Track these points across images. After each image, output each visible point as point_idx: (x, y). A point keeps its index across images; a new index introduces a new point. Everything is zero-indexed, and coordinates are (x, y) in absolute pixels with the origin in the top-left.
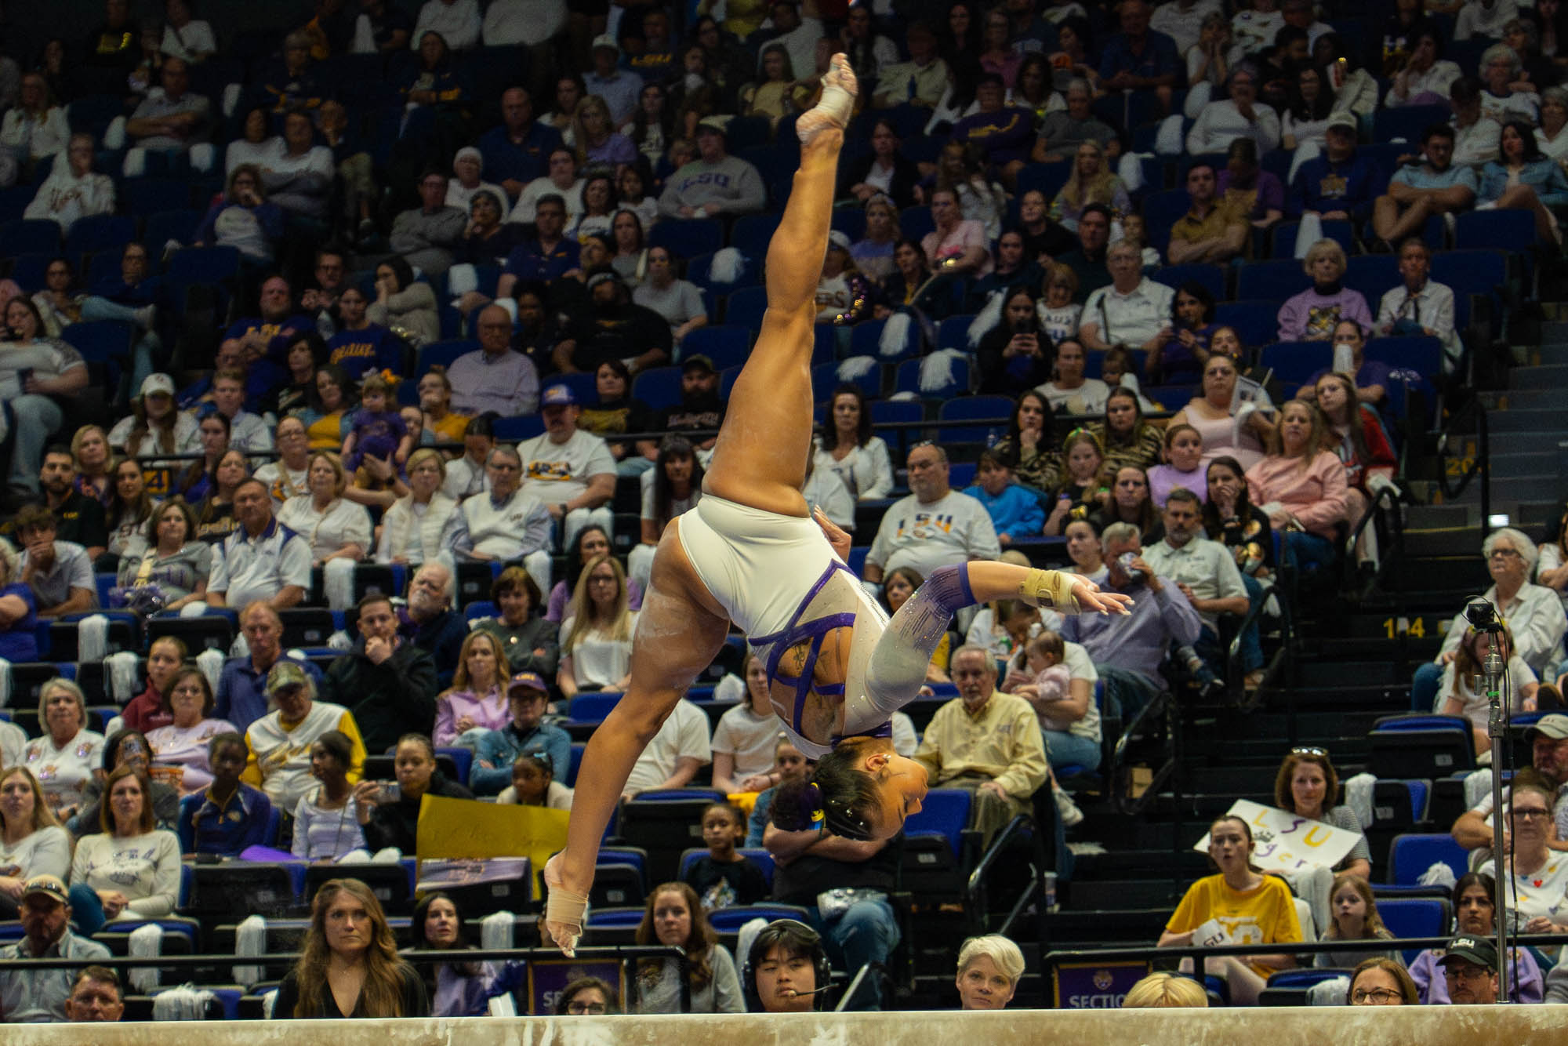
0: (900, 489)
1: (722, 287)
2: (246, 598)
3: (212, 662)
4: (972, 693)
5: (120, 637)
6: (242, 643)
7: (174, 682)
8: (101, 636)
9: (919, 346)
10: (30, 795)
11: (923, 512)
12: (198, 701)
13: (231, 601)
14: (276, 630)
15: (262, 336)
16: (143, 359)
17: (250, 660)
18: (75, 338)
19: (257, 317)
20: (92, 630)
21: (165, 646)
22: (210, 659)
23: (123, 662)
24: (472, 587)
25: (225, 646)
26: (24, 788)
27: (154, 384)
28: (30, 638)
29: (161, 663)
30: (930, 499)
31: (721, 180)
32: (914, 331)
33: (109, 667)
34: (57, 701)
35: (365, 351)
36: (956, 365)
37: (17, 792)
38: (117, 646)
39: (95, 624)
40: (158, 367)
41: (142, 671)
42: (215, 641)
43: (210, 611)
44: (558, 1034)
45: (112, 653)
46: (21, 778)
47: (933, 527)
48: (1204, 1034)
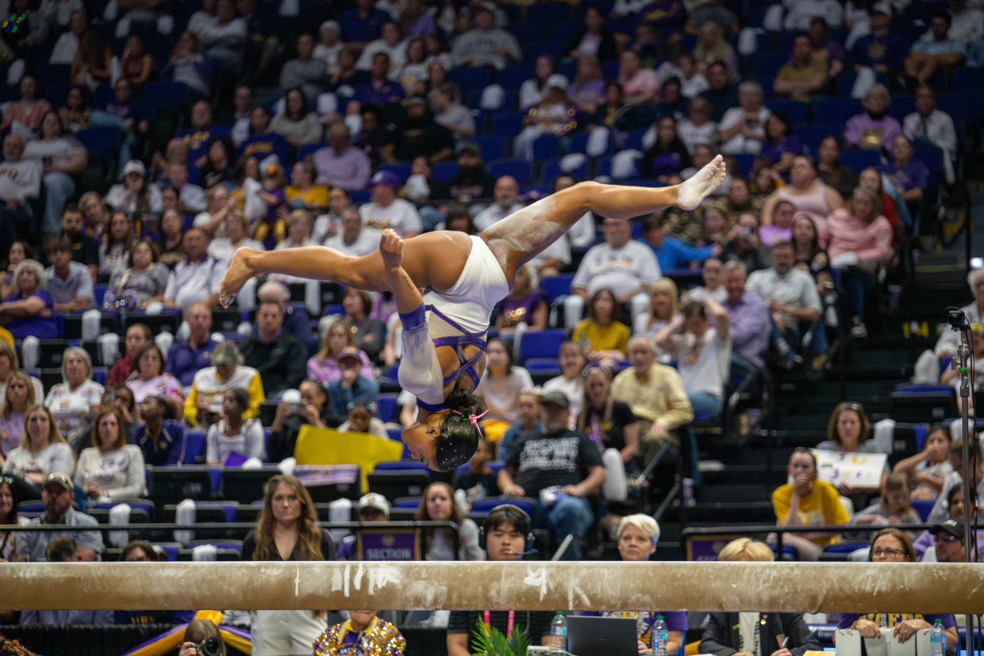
0: (599, 238)
1: (489, 111)
3: (165, 342)
4: (640, 364)
5: (109, 324)
7: (141, 353)
8: (96, 325)
9: (613, 149)
10: (47, 424)
11: (614, 253)
12: (155, 365)
13: (179, 302)
14: (207, 323)
16: (125, 152)
19: (189, 128)
20: (90, 321)
21: (136, 330)
22: (164, 339)
23: (110, 340)
24: (329, 297)
25: (174, 331)
26: (43, 419)
27: (131, 167)
28: (53, 325)
29: (133, 341)
30: (618, 245)
32: (610, 140)
33: (101, 343)
34: (72, 361)
35: (266, 146)
36: (637, 161)
37: (39, 422)
38: (106, 329)
39: (93, 316)
40: (135, 157)
41: (122, 347)
42: (168, 327)
43: (164, 310)
44: (366, 573)
45: (102, 333)
46: (42, 413)
47: (620, 263)
48: (772, 578)
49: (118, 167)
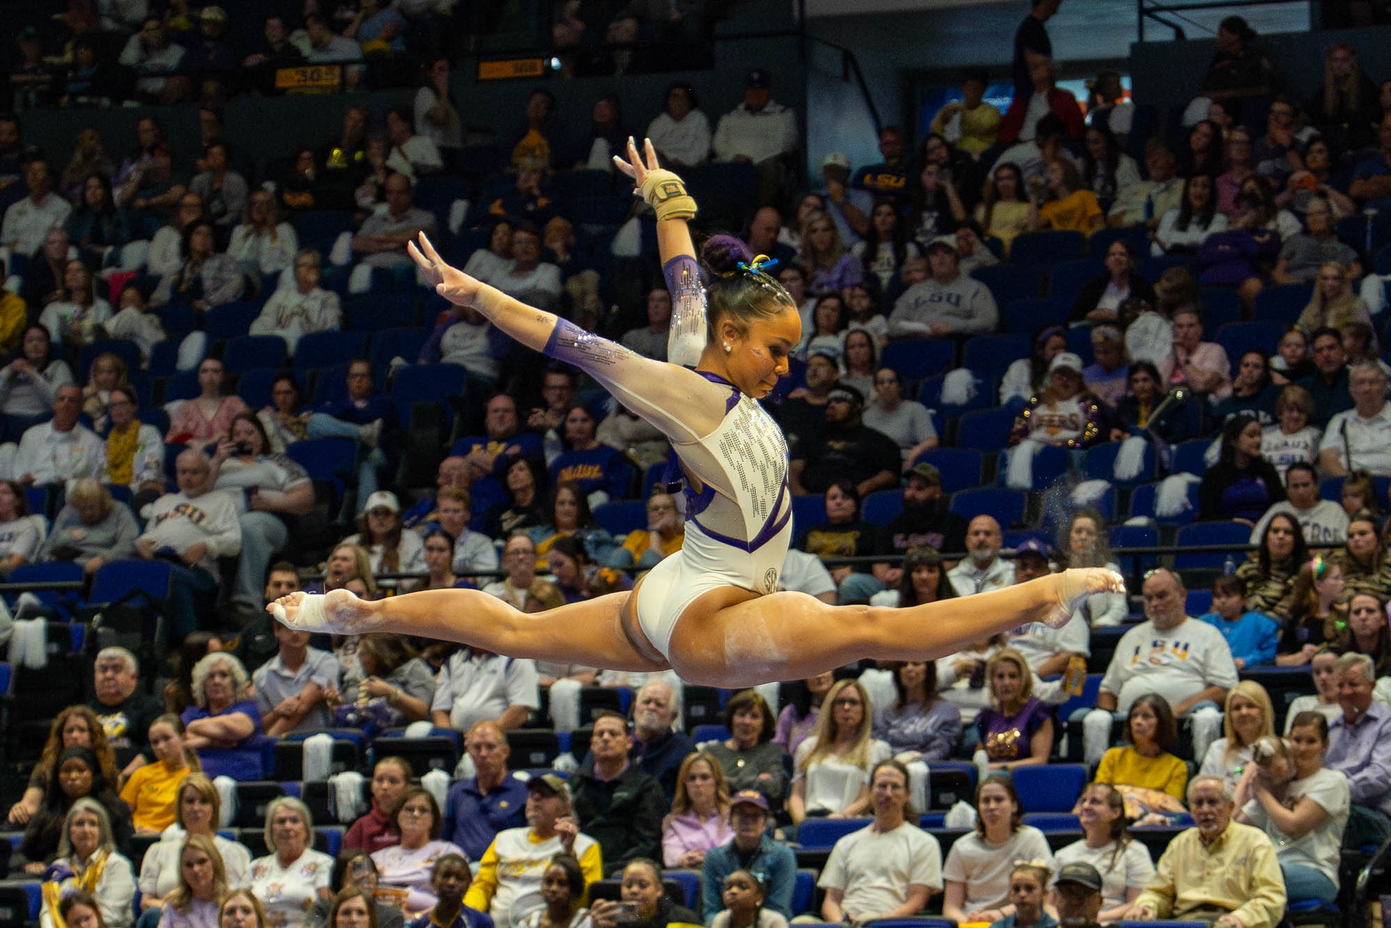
0: (1135, 615)
1: (953, 408)
2: (470, 720)
3: (437, 783)
4: (1206, 822)
5: (344, 757)
6: (467, 764)
7: (401, 803)
8: (326, 756)
9: (1154, 470)
10: (253, 917)
11: (1159, 638)
13: (456, 721)
14: (501, 751)
15: (485, 454)
16: (367, 476)
17: (476, 780)
18: (299, 454)
19: (484, 436)
20: (317, 749)
21: (390, 766)
22: (436, 779)
23: (348, 782)
24: (699, 711)
25: (450, 768)
26: (246, 911)
27: (377, 500)
28: (256, 758)
29: (386, 785)
30: (1167, 626)
31: (953, 300)
32: (1150, 456)
33: (334, 786)
34: (282, 821)
35: (592, 472)
36: (1192, 490)
37: (239, 915)
38: (341, 765)
39: (319, 743)
40: (383, 484)
41: (367, 791)
42: (441, 762)
43: (435, 732)
45: (337, 773)
46: (247, 902)
47: (1169, 653)
49: (355, 502)
